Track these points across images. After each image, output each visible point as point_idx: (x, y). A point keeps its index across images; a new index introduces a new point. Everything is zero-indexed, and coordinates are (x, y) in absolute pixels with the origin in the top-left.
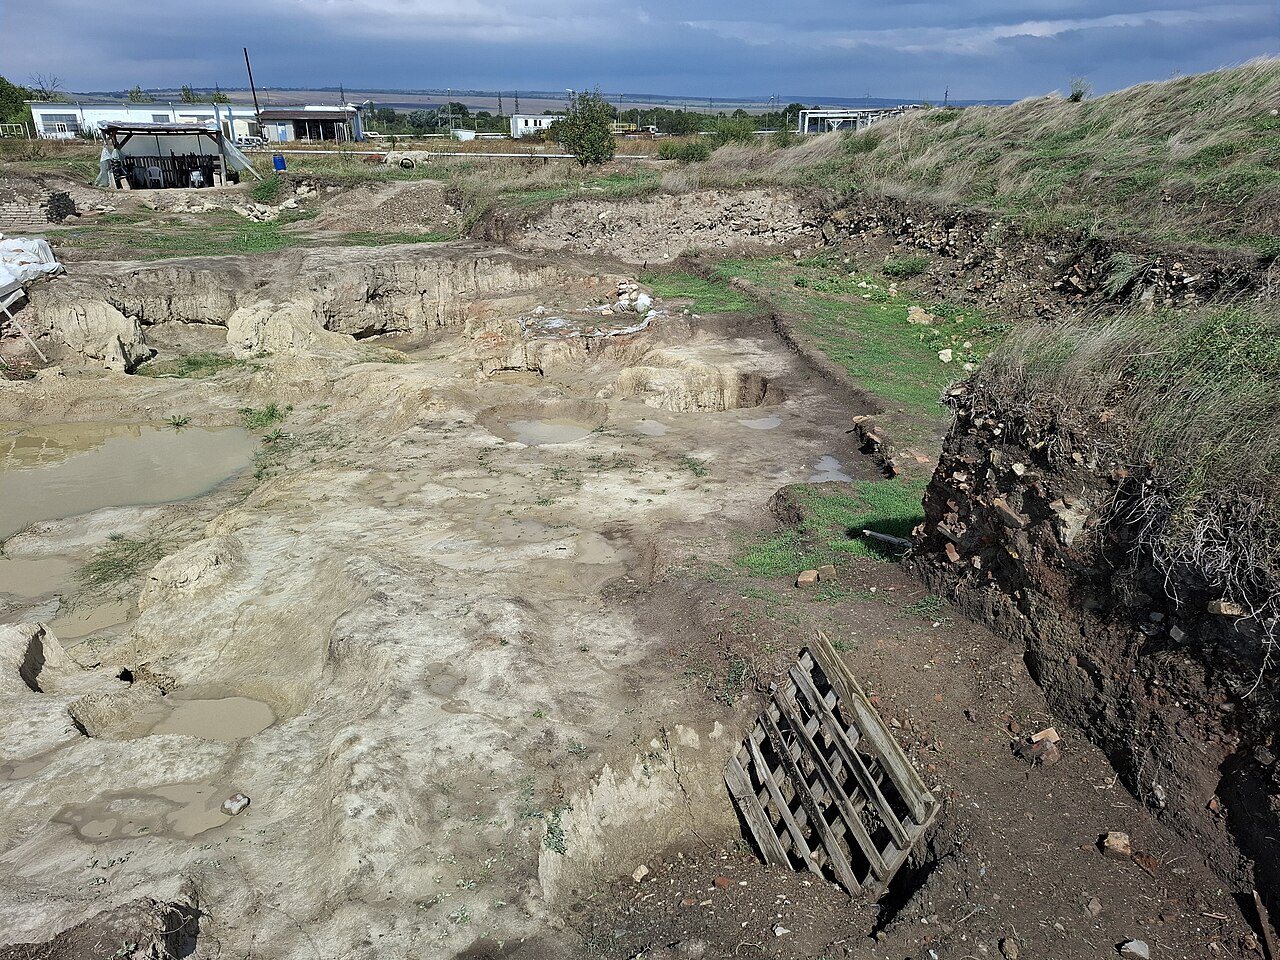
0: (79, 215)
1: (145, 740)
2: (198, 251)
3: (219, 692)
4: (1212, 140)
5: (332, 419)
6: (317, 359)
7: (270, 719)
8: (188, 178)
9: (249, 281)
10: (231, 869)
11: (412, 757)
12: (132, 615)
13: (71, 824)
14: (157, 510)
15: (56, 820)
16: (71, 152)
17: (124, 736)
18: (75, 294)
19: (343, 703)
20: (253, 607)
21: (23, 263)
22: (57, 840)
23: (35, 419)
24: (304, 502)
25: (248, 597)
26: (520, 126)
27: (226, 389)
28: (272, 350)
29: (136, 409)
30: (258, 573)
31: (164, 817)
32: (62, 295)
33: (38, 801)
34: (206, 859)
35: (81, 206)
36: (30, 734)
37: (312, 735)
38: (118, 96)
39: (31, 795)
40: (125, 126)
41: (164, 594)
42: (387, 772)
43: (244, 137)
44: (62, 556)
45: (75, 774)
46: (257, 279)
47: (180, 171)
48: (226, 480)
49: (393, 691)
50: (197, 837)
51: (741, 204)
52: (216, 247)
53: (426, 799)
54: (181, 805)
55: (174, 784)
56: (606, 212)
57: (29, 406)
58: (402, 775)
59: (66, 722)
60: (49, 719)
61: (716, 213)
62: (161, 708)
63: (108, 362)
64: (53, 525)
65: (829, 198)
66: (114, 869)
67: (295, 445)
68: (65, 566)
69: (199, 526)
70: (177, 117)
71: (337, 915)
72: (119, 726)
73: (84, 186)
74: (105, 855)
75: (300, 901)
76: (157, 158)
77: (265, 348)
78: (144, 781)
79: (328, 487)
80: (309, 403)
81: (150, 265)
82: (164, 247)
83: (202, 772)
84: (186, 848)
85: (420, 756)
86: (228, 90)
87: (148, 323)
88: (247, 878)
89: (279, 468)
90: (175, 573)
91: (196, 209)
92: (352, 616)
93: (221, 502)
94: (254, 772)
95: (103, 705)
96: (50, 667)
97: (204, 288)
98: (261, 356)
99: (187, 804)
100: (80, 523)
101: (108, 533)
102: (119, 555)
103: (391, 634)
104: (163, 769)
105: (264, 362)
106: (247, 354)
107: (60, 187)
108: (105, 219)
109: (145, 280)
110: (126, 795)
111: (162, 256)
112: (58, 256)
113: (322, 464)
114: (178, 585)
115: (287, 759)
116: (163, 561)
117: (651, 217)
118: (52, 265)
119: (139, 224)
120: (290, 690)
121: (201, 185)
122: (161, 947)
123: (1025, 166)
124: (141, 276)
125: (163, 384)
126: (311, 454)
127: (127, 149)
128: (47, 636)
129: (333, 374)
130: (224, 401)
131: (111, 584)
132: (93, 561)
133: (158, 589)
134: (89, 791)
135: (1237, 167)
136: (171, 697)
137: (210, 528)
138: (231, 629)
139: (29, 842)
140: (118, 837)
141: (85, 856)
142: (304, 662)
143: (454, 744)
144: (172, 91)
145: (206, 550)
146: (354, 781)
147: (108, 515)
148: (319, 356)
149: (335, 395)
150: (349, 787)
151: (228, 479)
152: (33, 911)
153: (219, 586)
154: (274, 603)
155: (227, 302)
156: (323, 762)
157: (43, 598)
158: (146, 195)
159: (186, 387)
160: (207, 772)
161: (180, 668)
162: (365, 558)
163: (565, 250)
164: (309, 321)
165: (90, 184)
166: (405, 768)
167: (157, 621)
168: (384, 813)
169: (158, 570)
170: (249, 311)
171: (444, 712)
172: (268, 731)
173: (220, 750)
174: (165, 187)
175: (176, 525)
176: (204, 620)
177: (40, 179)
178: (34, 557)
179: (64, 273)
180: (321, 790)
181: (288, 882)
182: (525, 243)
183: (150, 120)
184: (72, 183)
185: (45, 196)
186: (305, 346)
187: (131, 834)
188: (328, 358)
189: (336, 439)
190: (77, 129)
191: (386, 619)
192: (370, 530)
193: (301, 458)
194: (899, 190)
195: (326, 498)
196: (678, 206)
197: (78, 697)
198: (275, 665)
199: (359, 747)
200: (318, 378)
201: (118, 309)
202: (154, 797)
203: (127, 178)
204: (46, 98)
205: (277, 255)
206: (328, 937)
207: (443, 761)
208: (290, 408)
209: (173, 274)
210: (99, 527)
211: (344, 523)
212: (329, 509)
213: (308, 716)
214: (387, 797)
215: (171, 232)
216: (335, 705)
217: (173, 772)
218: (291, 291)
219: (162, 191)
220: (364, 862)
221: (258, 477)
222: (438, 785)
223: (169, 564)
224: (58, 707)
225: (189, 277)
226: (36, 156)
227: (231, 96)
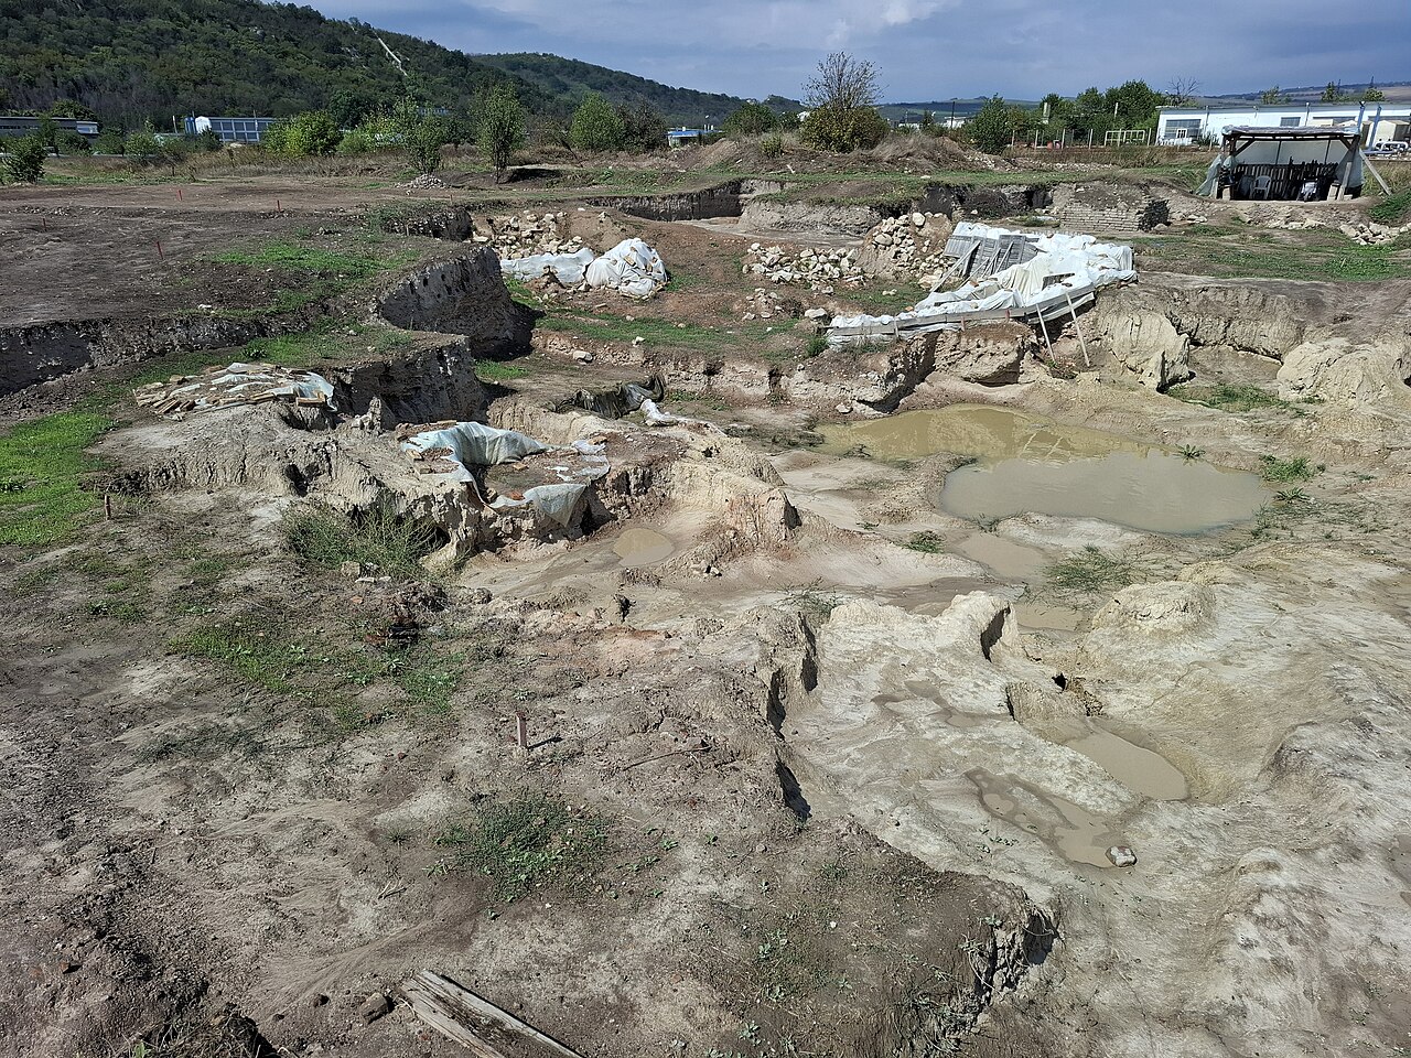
0: (1168, 224)
1: (1060, 748)
2: (1281, 272)
3: (1140, 739)
5: (1372, 494)
6: (1380, 418)
7: (1183, 794)
8: (1298, 189)
9: (1330, 313)
10: (1097, 914)
11: (1339, 927)
12: (1081, 627)
13: (980, 786)
14: (1138, 535)
15: (969, 776)
16: (1184, 159)
17: (1041, 734)
18: (1138, 303)
19: (1271, 820)
20: (1205, 671)
21: (1103, 268)
22: (963, 793)
23: (1060, 418)
24: (1302, 580)
25: (1204, 658)
27: (1255, 430)
28: (1326, 397)
29: (1154, 429)
30: (1223, 637)
31: (1053, 826)
32: (1126, 303)
33: (960, 752)
34: (1078, 889)
35: (1174, 215)
36: (972, 693)
37: (1223, 834)
38: (1251, 97)
39: (957, 743)
40: (1251, 131)
41: (1121, 619)
42: (1301, 925)
43: (1385, 142)
44: (1038, 548)
45: (994, 745)
46: (1339, 313)
47: (1290, 182)
48: (1218, 527)
49: (1340, 840)
50: (1075, 863)
52: (1303, 270)
53: (1340, 985)
54: (1072, 827)
55: (1071, 802)
57: (1060, 405)
58: (1318, 939)
59: (1001, 697)
60: (990, 688)
62: (1082, 726)
63: (1144, 377)
64: (1043, 519)
66: (998, 846)
67: (1311, 512)
68: (1039, 560)
69: (1174, 566)
70: (1309, 120)
71: (1187, 1032)
72: (1040, 724)
73: (1185, 194)
74: (996, 828)
75: (1154, 990)
76: (1272, 167)
77: (1318, 393)
78: (1047, 784)
79: (1339, 572)
80: (1348, 468)
81: (1222, 283)
82: (1244, 265)
83: (1101, 806)
84: (1062, 868)
85: (1351, 932)
86: (1385, 85)
87: (1197, 344)
88: (1109, 932)
89: (1284, 533)
90: (1139, 604)
91: (1294, 225)
92: (1319, 730)
93: (1205, 548)
94: (1149, 836)
95: (1034, 697)
96: (1003, 644)
97: (1273, 314)
98: (1310, 401)
99: (1077, 828)
100: (1065, 525)
101: (1086, 542)
102: (1088, 566)
103: (1362, 774)
104: (1066, 783)
105: (1311, 409)
106: (1294, 395)
107: (1161, 194)
108: (1194, 230)
109: (1211, 298)
110: (1029, 788)
111: (1238, 274)
112: (1136, 264)
113: (1340, 544)
114: (1139, 617)
115: (1189, 843)
116: (1130, 588)
118: (1129, 272)
119: (1226, 237)
120: (1215, 775)
121: (1312, 198)
122: (1019, 940)
124: (1208, 293)
125: (1189, 410)
126: (1328, 528)
127: (1241, 158)
128: (1010, 615)
129: (1394, 441)
130: (1248, 442)
131: (1073, 590)
132: (1064, 563)
133: (1117, 612)
134: (1000, 766)
136: (1094, 721)
137: (1187, 571)
138: (1174, 683)
139: (945, 782)
140: (1009, 820)
141: (980, 820)
142: (1242, 754)
143: (1401, 945)
144: (1314, 89)
145: (1179, 592)
146: (1257, 910)
147: (1092, 526)
148: (1384, 416)
149: (1387, 466)
150: (1249, 913)
151: (1222, 527)
152: (931, 838)
153: (1178, 634)
154: (1229, 675)
155: (1293, 334)
156: (1227, 869)
157: (1013, 581)
158: (1244, 206)
159: (1212, 418)
160: (1104, 809)
161: (1111, 697)
162: (1359, 671)
164: (1387, 371)
165: (1191, 193)
166: (1325, 934)
167: (1106, 644)
168: (1280, 967)
169: (1124, 594)
170: (1315, 348)
171: (1401, 899)
172: (1178, 804)
173: (1125, 797)
174: (1269, 199)
175: (1151, 556)
176: (1151, 661)
177: (1144, 187)
178: (1018, 542)
179: (1136, 282)
180: (1215, 896)
181: (1147, 964)
183: (1277, 124)
184: (1174, 191)
185: (1145, 203)
186: (1371, 400)
187: (1021, 825)
188: (1395, 420)
189: (1368, 519)
190: (1195, 134)
191: (1362, 754)
192: (1375, 641)
193: (1314, 529)
195: (1331, 584)
197: (1017, 680)
198: (1207, 740)
199: (1276, 878)
200: (1372, 441)
201: (1173, 325)
202: (1051, 805)
203: (1231, 188)
204: (1178, 103)
205: (1376, 287)
206: (1170, 1047)
207: (1380, 957)
208: (1322, 468)
209: (1244, 294)
210: (1081, 534)
211: (1343, 620)
212: (1330, 598)
213: (1226, 812)
214: (1291, 952)
215: (1258, 249)
216: (1261, 816)
217: (1074, 791)
218: (1378, 332)
219: (1263, 203)
220: (1237, 1002)
221: (1256, 534)
222: (1363, 981)
223: (1136, 593)
224: (1000, 682)
225: (1260, 300)
226: (1149, 163)
227: (1387, 93)
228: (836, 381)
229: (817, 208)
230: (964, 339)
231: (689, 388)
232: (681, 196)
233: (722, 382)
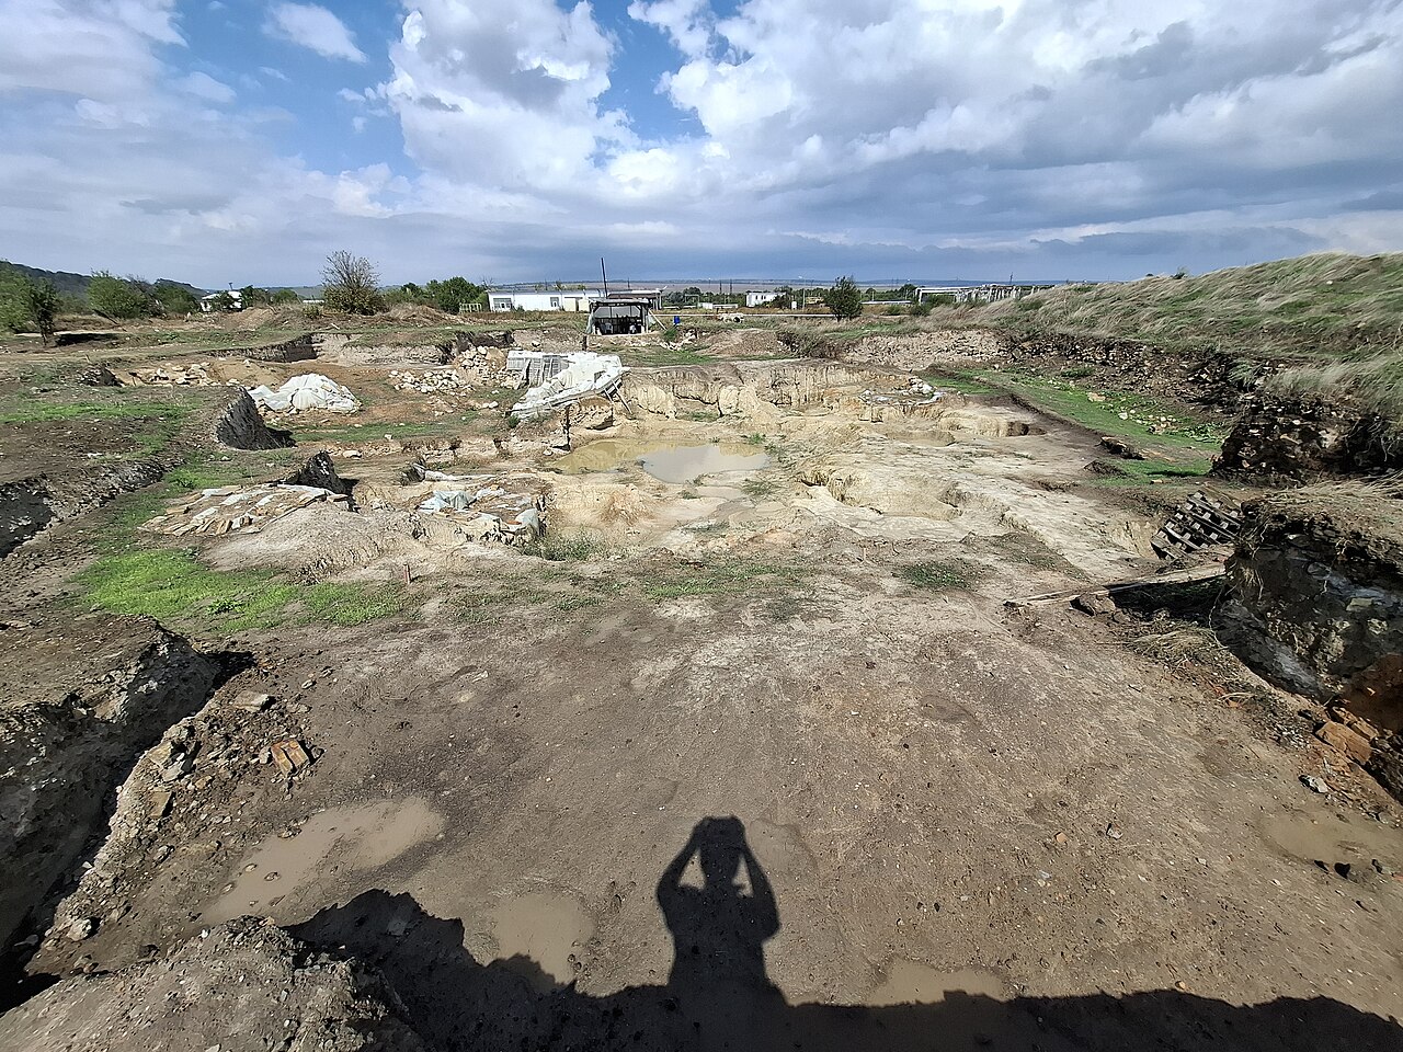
4: (1289, 299)
8: (628, 329)
9: (710, 377)
18: (641, 381)
21: (615, 367)
26: (752, 300)
27: (728, 427)
28: (742, 409)
29: (692, 435)
32: (635, 382)
46: (713, 377)
47: (621, 326)
51: (964, 338)
56: (892, 342)
61: (951, 343)
63: (668, 414)
65: (1018, 335)
67: (784, 450)
68: (734, 490)
70: (563, 298)
76: (610, 319)
77: (738, 408)
97: (690, 380)
98: (738, 412)
101: (741, 479)
102: (755, 486)
106: (729, 411)
117: (915, 345)
123: (1158, 316)
129: (778, 421)
130: (730, 432)
135: (1313, 312)
163: (869, 362)
165: (584, 332)
170: (728, 391)
178: (717, 486)
182: (848, 358)
190: (511, 306)
194: (1070, 330)
196: (930, 339)
200: (772, 422)
208: (764, 436)
209: (674, 374)
210: (734, 477)
225: (682, 375)
227: (587, 286)
228: (538, 439)
229: (398, 348)
230: (583, 408)
231: (442, 460)
232: (273, 347)
233: (463, 452)
